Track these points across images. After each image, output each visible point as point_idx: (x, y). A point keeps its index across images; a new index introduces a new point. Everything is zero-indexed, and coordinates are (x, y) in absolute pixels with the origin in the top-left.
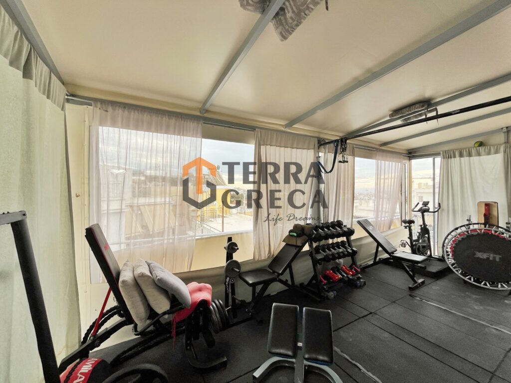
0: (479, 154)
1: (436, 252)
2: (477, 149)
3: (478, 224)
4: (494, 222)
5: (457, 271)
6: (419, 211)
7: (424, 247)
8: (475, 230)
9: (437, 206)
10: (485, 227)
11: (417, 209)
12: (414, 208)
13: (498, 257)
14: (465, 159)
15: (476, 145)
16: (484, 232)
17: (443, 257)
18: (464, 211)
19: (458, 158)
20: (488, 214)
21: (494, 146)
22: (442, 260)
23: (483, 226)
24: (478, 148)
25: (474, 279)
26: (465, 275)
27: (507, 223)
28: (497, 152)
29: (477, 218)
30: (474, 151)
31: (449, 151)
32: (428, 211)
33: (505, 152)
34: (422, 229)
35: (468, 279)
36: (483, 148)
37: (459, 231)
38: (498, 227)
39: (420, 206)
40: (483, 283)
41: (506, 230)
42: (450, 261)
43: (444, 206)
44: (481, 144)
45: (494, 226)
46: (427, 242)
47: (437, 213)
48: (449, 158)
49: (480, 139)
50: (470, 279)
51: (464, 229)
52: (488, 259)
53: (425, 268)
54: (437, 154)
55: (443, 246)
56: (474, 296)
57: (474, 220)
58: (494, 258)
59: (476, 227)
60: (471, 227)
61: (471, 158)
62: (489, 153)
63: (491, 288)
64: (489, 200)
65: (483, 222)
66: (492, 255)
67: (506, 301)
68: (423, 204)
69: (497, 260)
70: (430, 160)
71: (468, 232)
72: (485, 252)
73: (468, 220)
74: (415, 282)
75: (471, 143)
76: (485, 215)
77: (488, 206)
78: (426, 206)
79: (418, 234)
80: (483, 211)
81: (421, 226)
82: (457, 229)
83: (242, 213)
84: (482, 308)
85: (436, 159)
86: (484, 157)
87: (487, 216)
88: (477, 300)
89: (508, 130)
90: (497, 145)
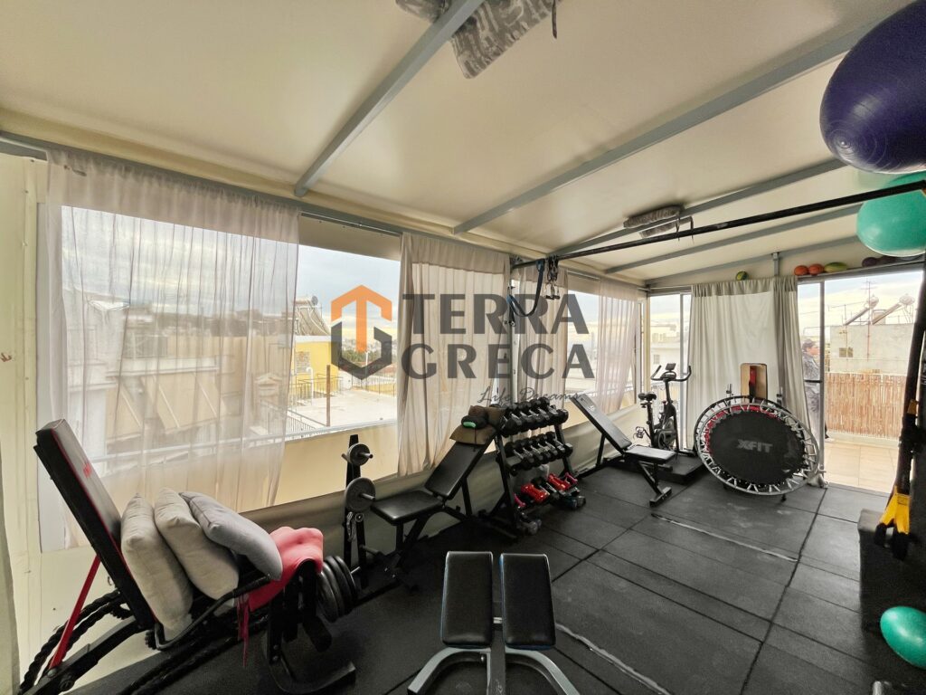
0: (742, 292)
1: (686, 443)
2: (739, 283)
3: (741, 397)
4: (761, 394)
5: (714, 470)
6: (661, 379)
7: (668, 436)
8: (737, 407)
9: (685, 370)
10: (751, 402)
11: (659, 375)
12: (654, 375)
13: (768, 447)
14: (724, 298)
15: (739, 278)
16: (750, 410)
17: (695, 449)
18: (722, 378)
19: (714, 296)
20: (754, 382)
21: (761, 279)
22: (693, 454)
23: (747, 400)
24: (741, 281)
25: (738, 482)
26: (725, 476)
27: (778, 395)
28: (765, 289)
29: (740, 388)
30: (735, 288)
31: (702, 285)
32: (673, 378)
33: (775, 289)
34: (665, 407)
35: (730, 482)
36: (748, 282)
37: (716, 409)
38: (767, 401)
39: (663, 371)
40: (749, 487)
41: (777, 406)
42: (705, 455)
43: (696, 370)
44: (745, 276)
45: (762, 399)
46: (672, 427)
47: (685, 382)
48: (702, 295)
49: (743, 269)
50: (732, 482)
51: (722, 405)
52: (755, 449)
53: (671, 469)
54: (686, 289)
55: (696, 433)
56: (739, 508)
57: (736, 392)
58: (763, 448)
59: (739, 401)
60: (733, 402)
61: (732, 297)
62: (755, 291)
63: (760, 493)
64: (756, 361)
65: (748, 394)
66: (760, 445)
67: (779, 512)
68: (667, 368)
69: (767, 450)
70: (677, 297)
71: (728, 410)
72: (750, 439)
73: (728, 392)
74: (658, 493)
75: (732, 274)
76: (750, 383)
77: (754, 369)
78: (671, 372)
79: (660, 416)
80: (748, 377)
81: (664, 402)
82: (713, 406)
83: (362, 388)
84: (749, 524)
85: (684, 296)
86: (749, 297)
87: (753, 385)
88: (742, 514)
89: (780, 257)
90: (766, 279)
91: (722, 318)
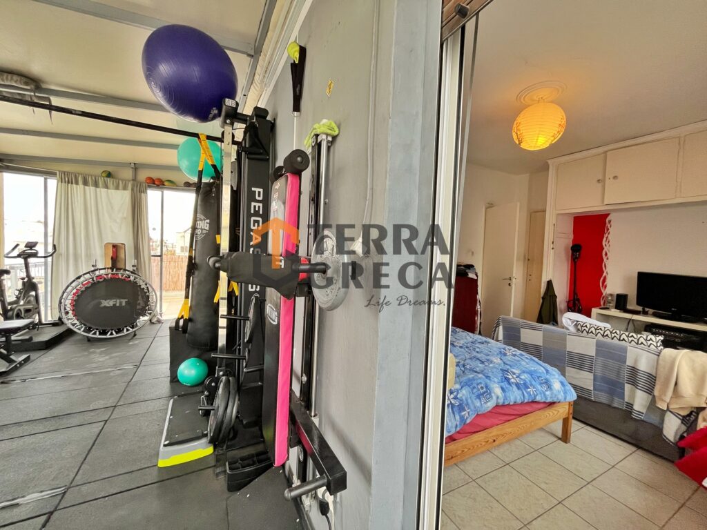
0: (107, 187)
1: (48, 314)
2: (104, 180)
3: (105, 269)
4: (121, 265)
5: (79, 329)
6: (19, 256)
7: (28, 311)
8: (99, 276)
9: (50, 249)
10: (113, 271)
11: (16, 253)
12: (8, 254)
13: (124, 301)
14: (90, 190)
15: (104, 175)
16: (111, 278)
17: (60, 319)
18: (88, 256)
19: (81, 186)
20: (115, 257)
21: (122, 180)
22: (60, 323)
23: (110, 271)
24: (106, 179)
26: (89, 330)
27: (133, 266)
28: (125, 188)
29: (103, 262)
30: (101, 182)
31: (68, 173)
32: (35, 255)
33: (132, 190)
34: (24, 284)
35: (93, 334)
36: (112, 180)
37: (82, 279)
38: (125, 270)
39: (22, 248)
40: (109, 333)
41: (132, 272)
42: (71, 321)
43: (62, 249)
44: (109, 175)
45: (121, 269)
46: (34, 303)
47: (50, 259)
48: (69, 182)
49: (109, 169)
51: (87, 276)
52: (115, 305)
53: (31, 339)
54: (53, 174)
55: (60, 303)
56: (98, 351)
57: (100, 266)
58: (121, 303)
59: (102, 272)
60: (97, 273)
61: (98, 189)
62: (117, 188)
63: (118, 335)
64: (117, 241)
65: (111, 266)
66: (118, 301)
67: (131, 343)
68: (26, 246)
69: (124, 304)
70: (40, 180)
71: (93, 279)
72: (111, 299)
73: (93, 266)
75: (98, 171)
76: (112, 258)
77: (114, 246)
78: (31, 249)
79: (17, 293)
80: (110, 254)
81: (23, 279)
82: (79, 278)
84: (107, 357)
85: (48, 180)
86: (112, 192)
87: (114, 260)
88: (101, 353)
89: (136, 167)
90: (126, 180)
91: (89, 205)
